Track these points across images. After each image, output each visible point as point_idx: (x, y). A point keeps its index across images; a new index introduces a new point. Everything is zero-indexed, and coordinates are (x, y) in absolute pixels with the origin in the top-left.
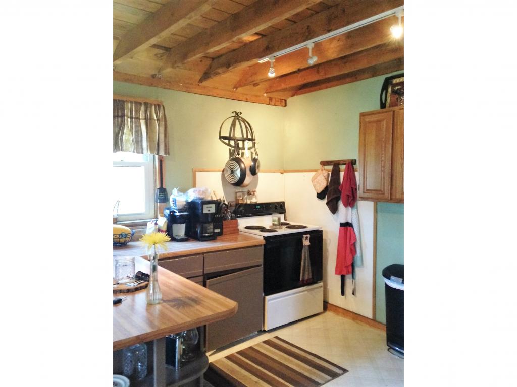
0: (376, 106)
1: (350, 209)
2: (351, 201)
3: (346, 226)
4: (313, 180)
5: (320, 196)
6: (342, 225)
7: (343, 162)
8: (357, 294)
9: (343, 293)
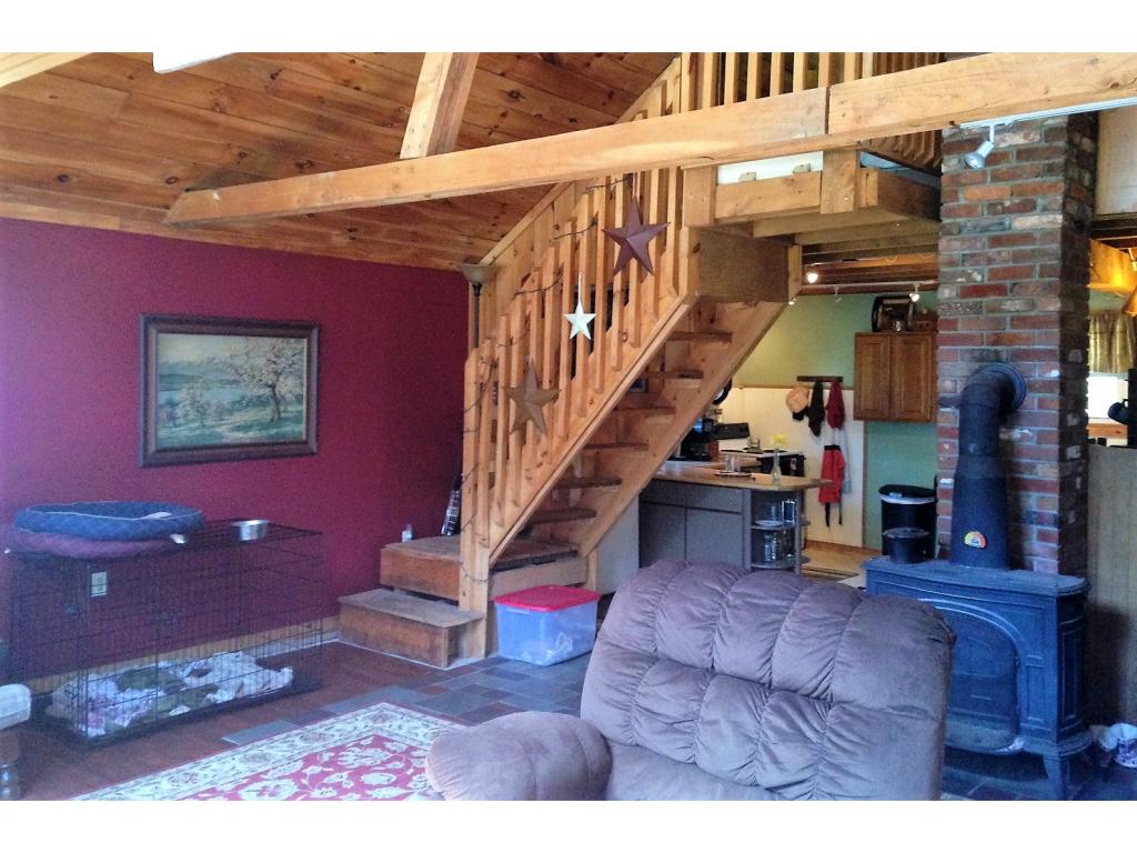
0: (866, 326)
1: (837, 430)
2: (838, 421)
3: (832, 450)
4: (789, 397)
5: (798, 416)
6: (827, 448)
7: (828, 379)
8: (844, 522)
9: (828, 524)
